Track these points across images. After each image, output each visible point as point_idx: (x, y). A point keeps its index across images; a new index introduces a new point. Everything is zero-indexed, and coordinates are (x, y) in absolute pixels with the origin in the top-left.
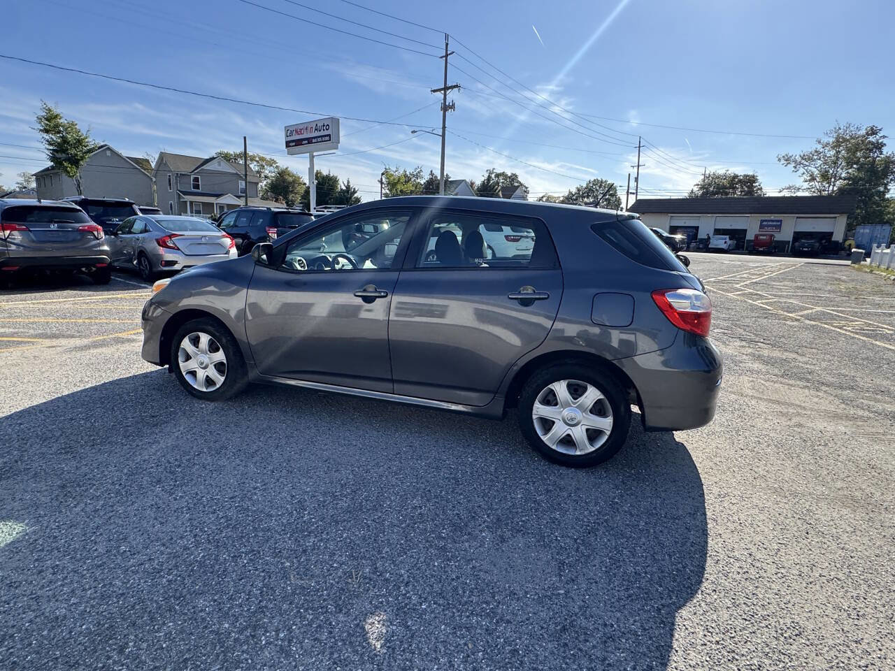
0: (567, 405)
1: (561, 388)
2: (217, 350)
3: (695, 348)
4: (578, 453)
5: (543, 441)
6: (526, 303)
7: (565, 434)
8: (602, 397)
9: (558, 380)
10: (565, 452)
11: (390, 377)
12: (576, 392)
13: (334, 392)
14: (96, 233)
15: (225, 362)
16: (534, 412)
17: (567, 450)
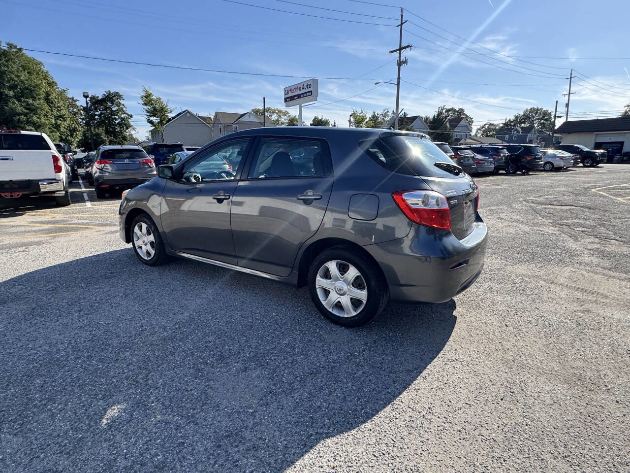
0: (337, 279)
1: (332, 266)
2: (150, 234)
3: (433, 236)
4: (346, 316)
5: (322, 305)
6: (307, 202)
7: (337, 301)
8: (359, 274)
9: (331, 260)
10: (337, 314)
11: (234, 254)
12: (343, 269)
13: (214, 265)
14: (149, 164)
15: (154, 241)
16: (317, 283)
17: (339, 313)
